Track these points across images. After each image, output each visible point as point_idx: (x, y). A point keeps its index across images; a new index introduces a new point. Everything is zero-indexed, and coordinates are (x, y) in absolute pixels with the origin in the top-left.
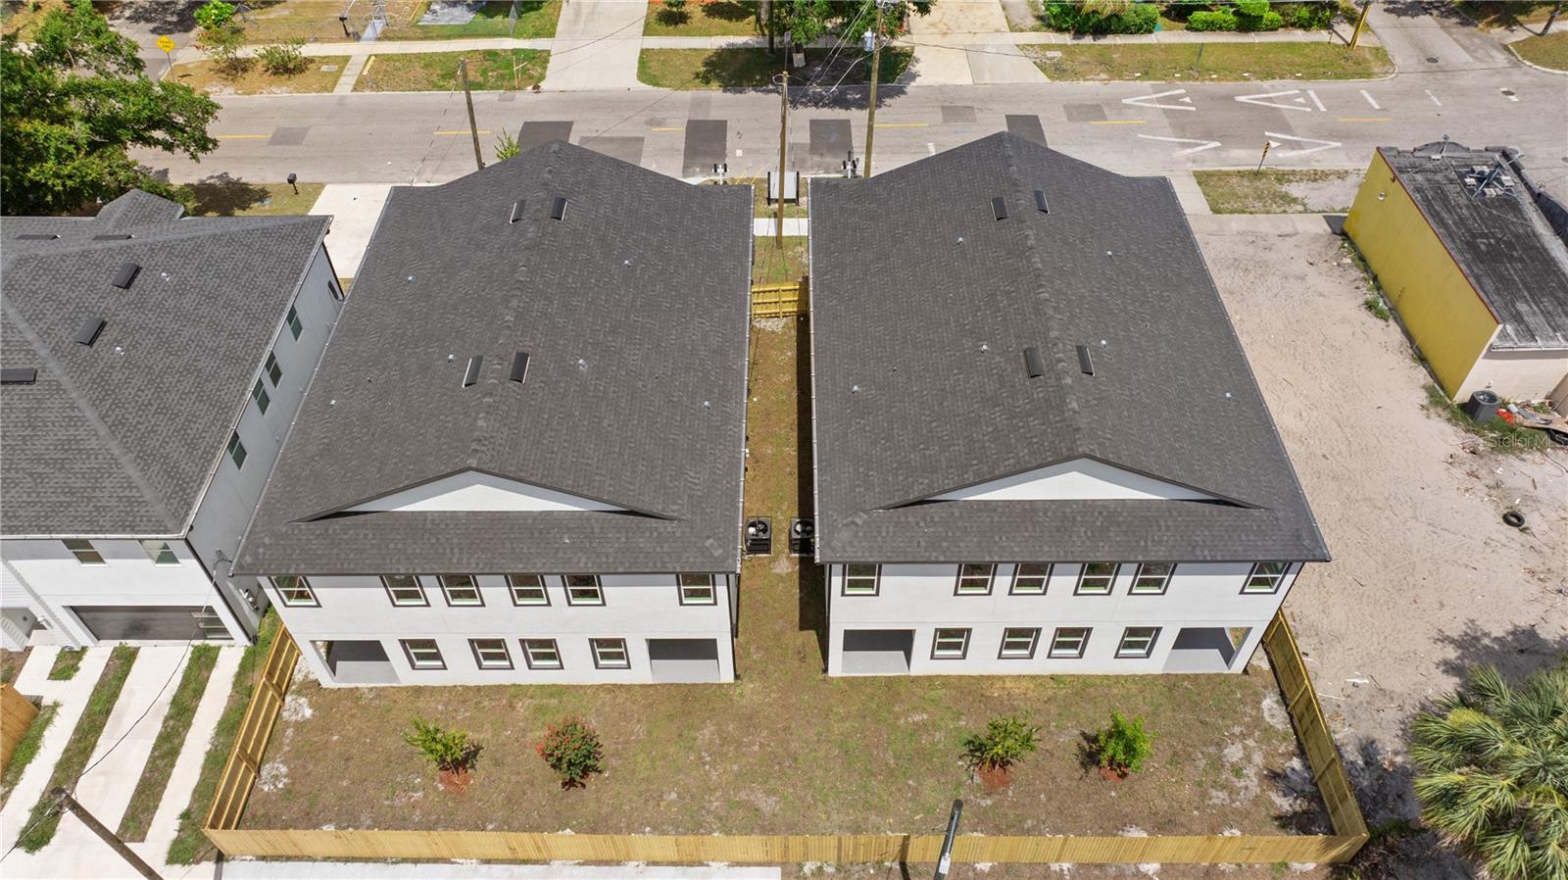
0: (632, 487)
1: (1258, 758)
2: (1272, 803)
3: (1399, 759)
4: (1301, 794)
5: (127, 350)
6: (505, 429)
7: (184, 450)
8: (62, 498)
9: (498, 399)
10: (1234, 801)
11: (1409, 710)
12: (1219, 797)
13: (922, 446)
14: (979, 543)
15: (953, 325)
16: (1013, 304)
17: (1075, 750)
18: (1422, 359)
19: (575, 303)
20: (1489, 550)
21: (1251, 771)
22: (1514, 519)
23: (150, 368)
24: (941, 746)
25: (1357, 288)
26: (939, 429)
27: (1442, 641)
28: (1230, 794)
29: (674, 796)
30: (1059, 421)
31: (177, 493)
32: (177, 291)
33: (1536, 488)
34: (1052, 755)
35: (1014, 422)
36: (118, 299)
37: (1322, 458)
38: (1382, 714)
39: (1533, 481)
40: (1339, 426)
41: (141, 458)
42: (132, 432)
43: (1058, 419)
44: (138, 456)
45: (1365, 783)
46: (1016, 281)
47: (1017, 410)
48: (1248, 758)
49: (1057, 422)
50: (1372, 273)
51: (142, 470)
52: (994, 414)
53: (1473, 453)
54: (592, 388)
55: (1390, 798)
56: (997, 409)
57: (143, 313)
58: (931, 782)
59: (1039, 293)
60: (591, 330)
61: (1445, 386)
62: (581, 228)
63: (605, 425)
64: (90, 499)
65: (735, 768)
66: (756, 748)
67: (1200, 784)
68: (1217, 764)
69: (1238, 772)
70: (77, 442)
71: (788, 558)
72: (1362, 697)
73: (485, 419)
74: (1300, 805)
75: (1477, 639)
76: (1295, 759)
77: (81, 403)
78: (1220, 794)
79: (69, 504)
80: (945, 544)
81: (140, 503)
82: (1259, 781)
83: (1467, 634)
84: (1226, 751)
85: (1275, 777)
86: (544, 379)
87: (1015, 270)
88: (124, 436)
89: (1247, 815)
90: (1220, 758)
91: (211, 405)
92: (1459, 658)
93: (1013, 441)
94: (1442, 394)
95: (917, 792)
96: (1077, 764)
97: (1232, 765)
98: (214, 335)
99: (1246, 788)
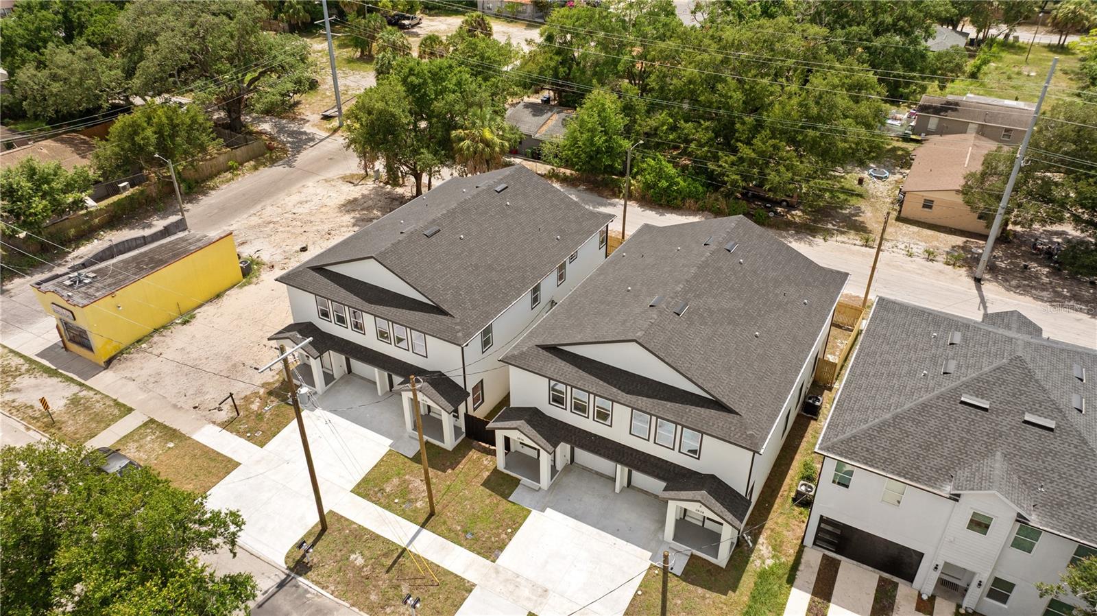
25: (173, 333)
50: (151, 333)
61: (236, 283)
94: (241, 283)
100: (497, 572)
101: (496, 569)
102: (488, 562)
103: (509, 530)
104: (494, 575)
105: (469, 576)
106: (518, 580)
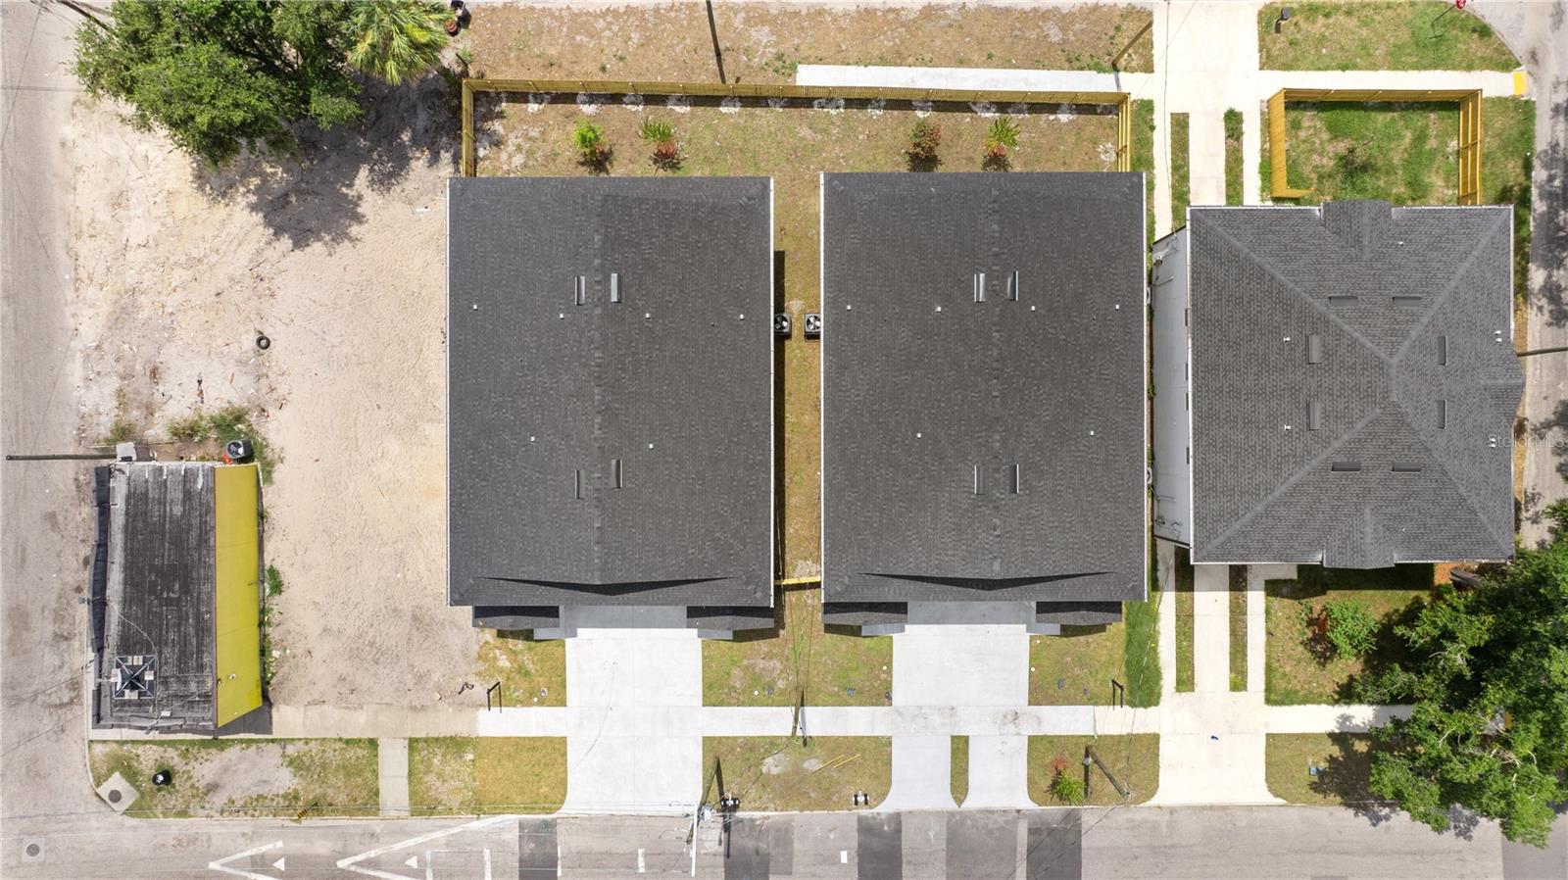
0: (894, 213)
1: (504, 156)
2: (504, 128)
3: (418, 154)
4: (485, 132)
5: (1282, 343)
6: (980, 228)
7: (1213, 274)
8: (1277, 228)
9: (990, 253)
10: (527, 130)
11: (398, 189)
12: (534, 133)
13: (700, 245)
14: (668, 186)
15: (667, 354)
16: (622, 355)
17: (615, 163)
18: (261, 516)
19: (953, 372)
20: (292, 316)
21: (511, 148)
22: (263, 343)
23: (1261, 335)
24: (698, 167)
25: (281, 613)
26: (687, 255)
27: (357, 239)
28: (527, 134)
29: (861, 137)
30: (609, 227)
31: (1204, 238)
32: (1274, 418)
33: (233, 375)
34: (630, 160)
35: (637, 240)
36: (1309, 390)
37: (382, 406)
38: (416, 186)
39: (231, 382)
40: (357, 439)
41: (1236, 256)
42: (1250, 275)
43: (610, 230)
44: (1238, 256)
45: (444, 139)
46: (616, 380)
47: (634, 250)
48: (510, 156)
49: (611, 227)
50: (260, 630)
51: (1231, 247)
52: (649, 253)
53: (264, 411)
54: (929, 290)
55: (433, 129)
56: (647, 256)
57: (1288, 385)
58: (707, 143)
59: (602, 358)
60: (937, 349)
61: (255, 481)
62: (960, 465)
63: (917, 260)
64: (1259, 228)
65: (824, 155)
66: (812, 167)
67: (544, 141)
68: (530, 153)
69: (519, 148)
70: (1282, 261)
71: (792, 313)
72: (424, 199)
73: (994, 231)
74: (488, 125)
75: (333, 240)
76: (481, 156)
77: (1291, 285)
78: (533, 134)
79: (1271, 225)
80: (690, 186)
81: (1224, 225)
82: (507, 141)
83: (338, 244)
84: (522, 161)
85: (497, 143)
86: (963, 285)
87: (615, 394)
88: (1253, 268)
89: (521, 121)
90: (527, 157)
91: (1210, 320)
92: (351, 226)
93: (641, 224)
94: (260, 474)
95: (715, 138)
96: (616, 153)
97: (521, 152)
98: (1232, 386)
99: (517, 138)
100: (900, 714)
101: (897, 711)
102: (886, 708)
103: (885, 668)
104: (900, 719)
105: (880, 731)
106: (923, 711)
